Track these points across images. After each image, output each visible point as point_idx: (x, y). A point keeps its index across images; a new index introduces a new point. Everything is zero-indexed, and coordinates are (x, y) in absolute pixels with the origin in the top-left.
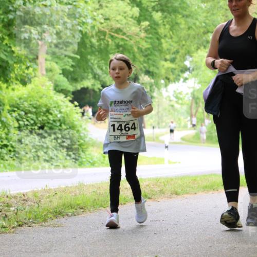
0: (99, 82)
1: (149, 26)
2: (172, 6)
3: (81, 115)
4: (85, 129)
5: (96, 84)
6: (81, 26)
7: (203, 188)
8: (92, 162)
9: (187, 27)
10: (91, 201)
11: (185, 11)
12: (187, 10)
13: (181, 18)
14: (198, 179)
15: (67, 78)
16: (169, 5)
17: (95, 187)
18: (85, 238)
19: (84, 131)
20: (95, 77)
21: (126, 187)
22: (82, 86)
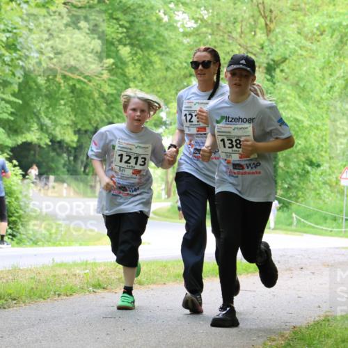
0: (47, 136)
1: (114, 64)
2: (144, 39)
3: (21, 177)
4: (26, 196)
5: (43, 137)
6: (22, 61)
7: (175, 277)
8: (34, 239)
9: (163, 67)
10: (27, 289)
11: (161, 46)
12: (164, 45)
13: (156, 55)
14: (169, 265)
15: (3, 128)
16: (141, 38)
17: (34, 272)
18: (16, 338)
19: (24, 199)
20: (42, 128)
21: (74, 273)
22: (24, 140)
